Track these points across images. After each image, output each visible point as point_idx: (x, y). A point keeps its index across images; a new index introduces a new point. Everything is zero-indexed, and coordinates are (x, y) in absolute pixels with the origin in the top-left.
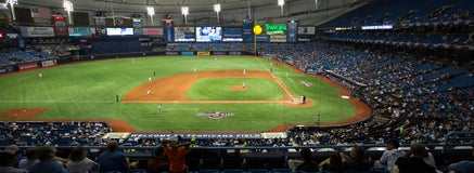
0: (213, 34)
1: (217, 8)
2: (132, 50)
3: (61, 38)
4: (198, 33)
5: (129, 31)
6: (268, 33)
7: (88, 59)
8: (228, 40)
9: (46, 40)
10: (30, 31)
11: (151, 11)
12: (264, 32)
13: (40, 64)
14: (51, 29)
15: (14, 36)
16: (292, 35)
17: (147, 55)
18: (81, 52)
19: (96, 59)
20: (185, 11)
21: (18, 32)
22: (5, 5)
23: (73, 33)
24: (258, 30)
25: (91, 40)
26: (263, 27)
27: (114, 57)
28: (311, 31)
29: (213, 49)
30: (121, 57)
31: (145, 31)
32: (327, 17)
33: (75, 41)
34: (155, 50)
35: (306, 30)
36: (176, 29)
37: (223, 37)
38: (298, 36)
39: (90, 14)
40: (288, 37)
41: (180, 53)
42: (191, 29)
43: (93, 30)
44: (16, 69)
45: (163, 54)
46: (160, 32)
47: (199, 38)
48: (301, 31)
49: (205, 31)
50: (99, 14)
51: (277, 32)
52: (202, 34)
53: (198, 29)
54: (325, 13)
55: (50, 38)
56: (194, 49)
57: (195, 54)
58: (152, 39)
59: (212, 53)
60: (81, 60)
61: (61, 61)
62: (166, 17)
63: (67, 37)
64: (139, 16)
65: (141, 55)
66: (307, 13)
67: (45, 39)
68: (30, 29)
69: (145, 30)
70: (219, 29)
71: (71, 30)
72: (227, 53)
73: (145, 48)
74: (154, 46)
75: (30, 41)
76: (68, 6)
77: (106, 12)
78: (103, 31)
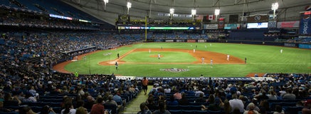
3: (221, 30)
5: (265, 25)
10: (208, 27)
13: (197, 41)
14: (217, 25)
15: (198, 28)
19: (229, 42)
21: (200, 26)
23: (226, 27)
30: (244, 43)
31: (280, 25)
41: (297, 46)
43: (238, 25)
44: (186, 41)
45: (281, 45)
46: (296, 24)
55: (214, 30)
61: (209, 41)
67: (212, 30)
69: (279, 23)
71: (226, 25)
76: (217, 12)
77: (249, 13)
78: (245, 25)
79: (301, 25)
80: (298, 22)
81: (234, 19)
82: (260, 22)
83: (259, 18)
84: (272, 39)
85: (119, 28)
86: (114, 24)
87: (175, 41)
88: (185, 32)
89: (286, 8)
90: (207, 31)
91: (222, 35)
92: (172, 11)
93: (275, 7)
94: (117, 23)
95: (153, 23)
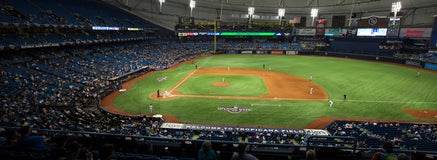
3: (320, 37)
5: (382, 32)
10: (301, 32)
14: (314, 31)
15: (287, 34)
18: (323, 49)
19: (329, 55)
21: (290, 31)
22: (277, 17)
23: (328, 33)
27: (343, 56)
30: (350, 57)
34: (397, 55)
39: (347, 16)
41: (422, 65)
43: (345, 31)
44: (269, 52)
45: (401, 62)
46: (427, 33)
55: (311, 37)
58: (408, 41)
67: (307, 37)
68: (301, 30)
69: (403, 30)
71: (327, 30)
77: (361, 14)
78: (354, 32)
80: (430, 30)
81: (339, 21)
82: (375, 27)
83: (375, 22)
84: (391, 53)
85: (180, 34)
86: (173, 30)
87: (254, 52)
88: (269, 39)
89: (415, 9)
90: (300, 38)
91: (321, 45)
92: (251, 10)
93: (397, 7)
94: (177, 27)
95: (225, 27)
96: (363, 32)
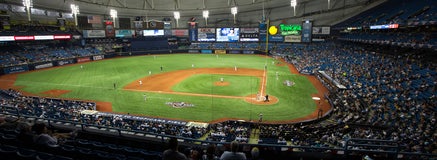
0: (230, 34)
1: (234, 11)
2: (161, 48)
3: (110, 38)
4: (218, 33)
5: (161, 33)
6: (284, 33)
7: (127, 55)
8: (245, 40)
9: (100, 40)
10: (89, 34)
11: (177, 15)
12: (279, 32)
13: (92, 58)
14: (103, 32)
15: (78, 37)
16: (306, 35)
17: (173, 52)
18: (123, 49)
19: (133, 55)
20: (206, 14)
22: (71, 15)
23: (119, 34)
24: (273, 30)
25: (131, 40)
26: (278, 27)
27: (146, 54)
28: (326, 31)
29: (230, 48)
31: (174, 33)
32: (344, 16)
33: (119, 40)
34: (180, 48)
35: (320, 31)
36: (199, 30)
37: (241, 37)
38: (313, 36)
39: (132, 19)
40: (302, 37)
41: (200, 52)
42: (213, 30)
43: (133, 32)
44: (75, 61)
45: (186, 52)
46: (186, 33)
47: (219, 38)
48: (316, 31)
49: (224, 32)
50: (138, 19)
51: (292, 33)
52: (222, 35)
53: (218, 30)
54: (341, 12)
56: (213, 48)
57: (213, 52)
59: (228, 52)
60: (122, 56)
61: (107, 56)
62: (191, 20)
63: (114, 38)
64: (169, 20)
65: (168, 53)
66: (319, 13)
67: (98, 39)
68: (89, 32)
69: (173, 31)
70: (237, 30)
71: (117, 32)
72: (241, 52)
73: (172, 47)
74: (179, 45)
75: (88, 41)
76: (114, 14)
77: (143, 18)
78: (141, 33)
79: (190, 33)
81: (124, 23)
82: (156, 29)
83: (155, 25)
87: (56, 64)
91: (118, 46)
96: (148, 33)
